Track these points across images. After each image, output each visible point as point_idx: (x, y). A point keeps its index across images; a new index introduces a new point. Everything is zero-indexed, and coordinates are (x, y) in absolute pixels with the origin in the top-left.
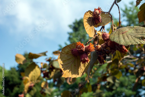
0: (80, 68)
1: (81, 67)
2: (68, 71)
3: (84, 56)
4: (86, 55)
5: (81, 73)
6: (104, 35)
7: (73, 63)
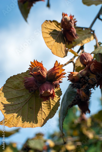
0: (40, 112)
1: (43, 110)
2: (15, 116)
3: (45, 87)
4: (49, 86)
5: (43, 121)
6: (84, 56)
7: (27, 104)
